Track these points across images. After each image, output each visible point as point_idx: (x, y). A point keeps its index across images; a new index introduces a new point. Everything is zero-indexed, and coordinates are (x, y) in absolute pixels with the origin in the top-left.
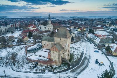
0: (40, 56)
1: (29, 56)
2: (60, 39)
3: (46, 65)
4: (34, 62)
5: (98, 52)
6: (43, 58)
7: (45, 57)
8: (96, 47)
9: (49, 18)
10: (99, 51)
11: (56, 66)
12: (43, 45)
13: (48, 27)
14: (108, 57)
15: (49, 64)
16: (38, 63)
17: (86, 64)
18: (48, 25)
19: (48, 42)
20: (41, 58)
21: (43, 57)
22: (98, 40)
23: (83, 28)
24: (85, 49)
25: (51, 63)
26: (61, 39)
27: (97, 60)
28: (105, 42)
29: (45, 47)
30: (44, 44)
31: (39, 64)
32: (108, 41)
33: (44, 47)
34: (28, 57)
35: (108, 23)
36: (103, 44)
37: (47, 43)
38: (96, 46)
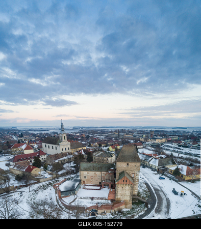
0: (92, 199)
1: (72, 202)
2: (128, 164)
3: (113, 211)
4: (87, 211)
5: (164, 179)
6: (100, 200)
7: (102, 199)
8: (156, 172)
9: (63, 131)
10: (163, 176)
11: (127, 210)
12: (83, 179)
13: (62, 147)
14: (180, 183)
15: (116, 209)
16: (96, 211)
17: (164, 197)
18: (62, 143)
19: (94, 172)
20: (95, 201)
21: (98, 199)
22: (155, 162)
23: (117, 146)
24: (144, 177)
25: (119, 206)
26: (130, 164)
27: (174, 189)
28: (165, 163)
29: (86, 182)
30: (85, 177)
31: (99, 211)
32: (168, 162)
33: (84, 182)
34: (70, 203)
35: (143, 136)
36: (164, 167)
37: (92, 173)
38: (154, 171)
